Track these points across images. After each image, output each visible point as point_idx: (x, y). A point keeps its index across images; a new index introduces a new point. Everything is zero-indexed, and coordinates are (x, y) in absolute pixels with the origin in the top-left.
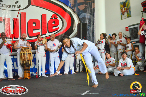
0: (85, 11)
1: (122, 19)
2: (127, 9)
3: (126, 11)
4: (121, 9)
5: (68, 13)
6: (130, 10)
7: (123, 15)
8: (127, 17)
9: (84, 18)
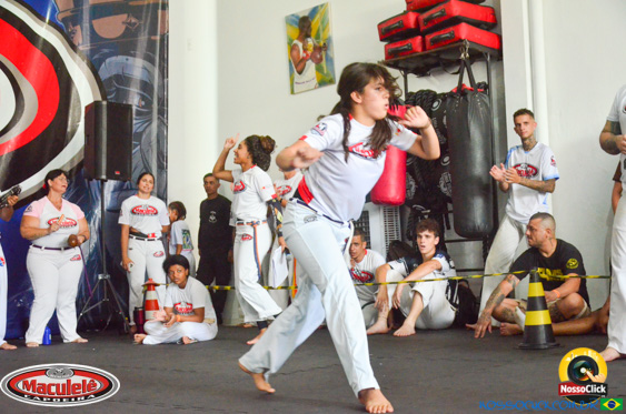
0: (125, 45)
1: (292, 92)
2: (318, 49)
3: (313, 57)
4: (293, 48)
5: (42, 51)
6: (329, 52)
7: (300, 73)
8: (315, 82)
9: (122, 79)
